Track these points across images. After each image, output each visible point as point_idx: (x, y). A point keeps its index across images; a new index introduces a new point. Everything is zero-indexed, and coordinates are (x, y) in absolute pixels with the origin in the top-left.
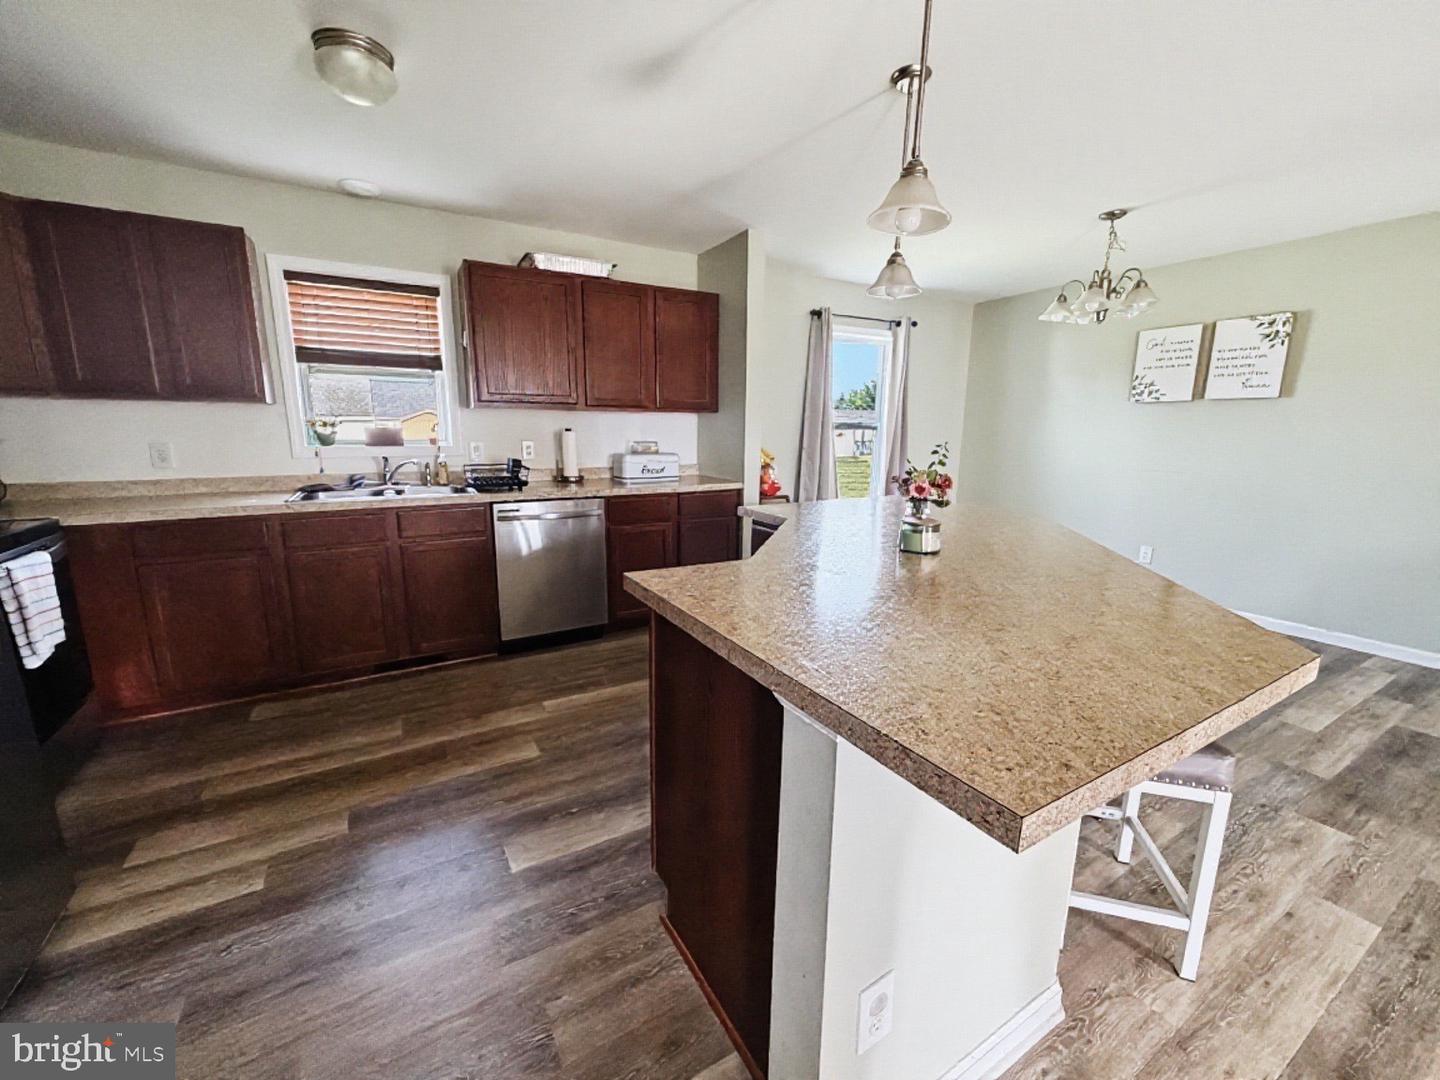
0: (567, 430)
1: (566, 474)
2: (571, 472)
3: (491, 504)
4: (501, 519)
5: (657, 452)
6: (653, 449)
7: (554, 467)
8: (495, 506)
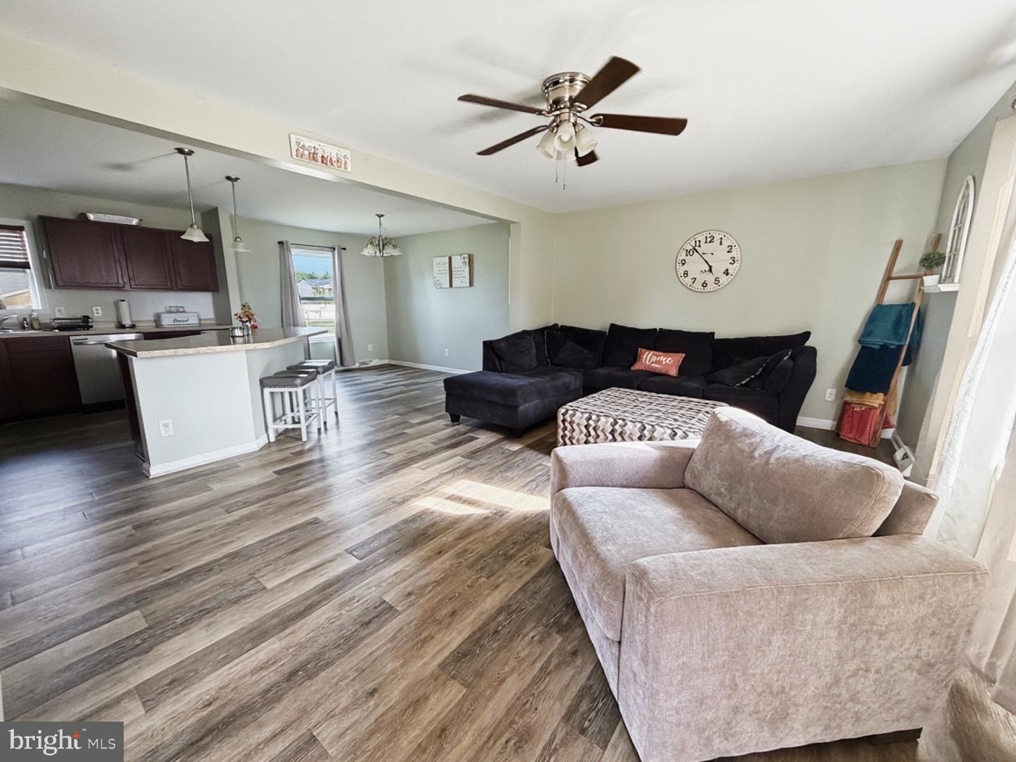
0: (122, 301)
1: (124, 323)
2: (127, 322)
3: (69, 336)
4: (75, 344)
5: (184, 312)
6: (182, 310)
7: (116, 320)
8: (71, 337)
